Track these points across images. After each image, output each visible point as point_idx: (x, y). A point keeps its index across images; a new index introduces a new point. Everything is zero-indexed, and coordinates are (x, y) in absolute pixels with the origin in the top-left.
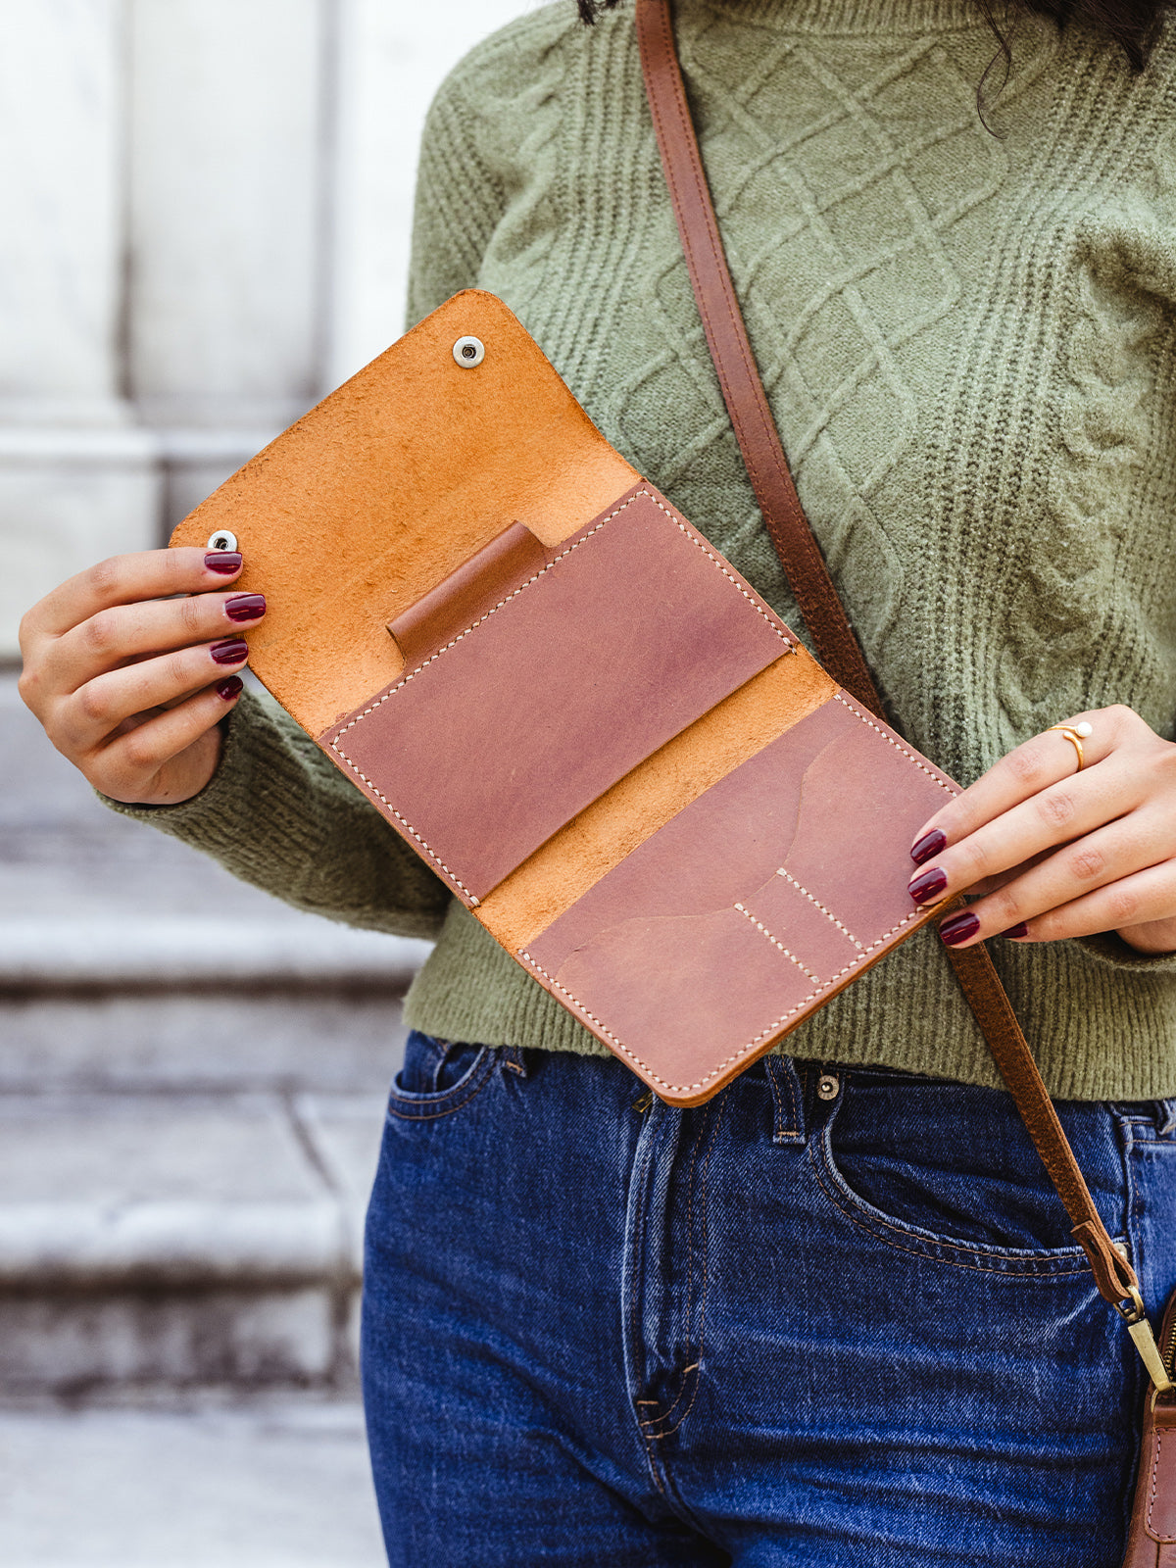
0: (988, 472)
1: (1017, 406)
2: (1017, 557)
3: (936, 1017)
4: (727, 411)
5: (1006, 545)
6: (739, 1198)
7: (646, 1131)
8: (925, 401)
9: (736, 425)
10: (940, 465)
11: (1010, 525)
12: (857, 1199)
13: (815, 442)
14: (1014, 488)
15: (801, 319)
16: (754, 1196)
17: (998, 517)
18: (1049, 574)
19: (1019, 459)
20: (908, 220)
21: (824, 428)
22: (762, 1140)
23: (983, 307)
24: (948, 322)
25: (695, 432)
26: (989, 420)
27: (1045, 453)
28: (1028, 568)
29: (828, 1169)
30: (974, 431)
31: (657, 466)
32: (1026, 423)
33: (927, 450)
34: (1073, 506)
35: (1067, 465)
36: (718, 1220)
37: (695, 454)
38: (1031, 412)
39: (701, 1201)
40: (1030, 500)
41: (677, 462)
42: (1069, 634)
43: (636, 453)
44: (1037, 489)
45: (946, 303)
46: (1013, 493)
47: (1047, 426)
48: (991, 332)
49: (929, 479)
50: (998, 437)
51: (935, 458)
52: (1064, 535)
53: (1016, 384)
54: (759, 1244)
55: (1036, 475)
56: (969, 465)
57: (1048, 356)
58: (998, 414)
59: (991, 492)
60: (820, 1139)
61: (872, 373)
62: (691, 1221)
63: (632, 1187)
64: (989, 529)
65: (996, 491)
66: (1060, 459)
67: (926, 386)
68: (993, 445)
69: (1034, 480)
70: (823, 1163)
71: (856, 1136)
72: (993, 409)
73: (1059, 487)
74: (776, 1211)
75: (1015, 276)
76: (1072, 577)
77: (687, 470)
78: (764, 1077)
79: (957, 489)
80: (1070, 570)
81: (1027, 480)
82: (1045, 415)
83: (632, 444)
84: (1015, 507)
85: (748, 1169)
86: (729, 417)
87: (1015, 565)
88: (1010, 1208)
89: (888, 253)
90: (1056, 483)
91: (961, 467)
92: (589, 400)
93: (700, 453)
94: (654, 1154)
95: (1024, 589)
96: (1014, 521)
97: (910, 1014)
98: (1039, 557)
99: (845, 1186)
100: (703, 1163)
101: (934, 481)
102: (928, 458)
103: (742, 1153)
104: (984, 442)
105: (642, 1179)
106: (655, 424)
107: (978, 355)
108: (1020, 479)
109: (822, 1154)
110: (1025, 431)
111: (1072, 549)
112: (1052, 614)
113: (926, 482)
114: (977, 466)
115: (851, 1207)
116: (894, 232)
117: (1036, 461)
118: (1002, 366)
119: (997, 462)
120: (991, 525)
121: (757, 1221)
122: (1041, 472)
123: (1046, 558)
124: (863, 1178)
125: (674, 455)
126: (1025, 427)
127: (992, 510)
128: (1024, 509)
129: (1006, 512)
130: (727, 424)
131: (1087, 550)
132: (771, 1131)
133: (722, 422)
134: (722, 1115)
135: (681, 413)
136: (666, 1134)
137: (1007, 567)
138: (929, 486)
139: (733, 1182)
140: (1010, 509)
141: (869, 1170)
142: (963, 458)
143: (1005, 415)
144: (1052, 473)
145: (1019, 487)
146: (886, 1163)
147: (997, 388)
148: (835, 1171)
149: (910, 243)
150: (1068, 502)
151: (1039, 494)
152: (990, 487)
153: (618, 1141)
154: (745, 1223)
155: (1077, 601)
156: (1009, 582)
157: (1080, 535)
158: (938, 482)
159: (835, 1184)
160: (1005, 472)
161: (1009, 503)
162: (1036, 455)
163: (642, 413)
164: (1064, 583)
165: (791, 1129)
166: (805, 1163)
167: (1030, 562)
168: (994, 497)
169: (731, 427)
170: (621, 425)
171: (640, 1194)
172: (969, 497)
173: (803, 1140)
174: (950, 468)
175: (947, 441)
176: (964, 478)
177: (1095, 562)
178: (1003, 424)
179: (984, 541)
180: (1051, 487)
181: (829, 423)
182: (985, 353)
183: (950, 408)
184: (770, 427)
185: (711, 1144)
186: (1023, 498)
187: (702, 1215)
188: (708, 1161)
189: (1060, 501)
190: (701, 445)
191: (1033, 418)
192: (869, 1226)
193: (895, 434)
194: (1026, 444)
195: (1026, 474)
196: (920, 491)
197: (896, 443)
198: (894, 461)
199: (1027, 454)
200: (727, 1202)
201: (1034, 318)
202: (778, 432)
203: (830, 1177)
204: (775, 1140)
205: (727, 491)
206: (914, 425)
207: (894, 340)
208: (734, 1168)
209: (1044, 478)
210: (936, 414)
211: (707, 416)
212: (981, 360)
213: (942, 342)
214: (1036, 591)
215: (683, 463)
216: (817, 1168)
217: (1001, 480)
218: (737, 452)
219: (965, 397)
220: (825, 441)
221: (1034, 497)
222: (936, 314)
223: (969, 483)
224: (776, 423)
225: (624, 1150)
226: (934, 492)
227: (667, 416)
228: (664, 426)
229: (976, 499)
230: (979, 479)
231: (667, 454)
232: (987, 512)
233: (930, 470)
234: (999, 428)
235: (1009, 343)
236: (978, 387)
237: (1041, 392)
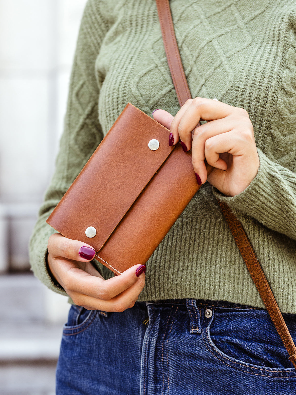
0: (256, 96)
1: (267, 74)
2: (266, 127)
3: (243, 284)
4: (173, 83)
5: (262, 122)
6: (179, 353)
7: (147, 331)
8: (236, 73)
9: (176, 88)
10: (240, 93)
11: (264, 115)
12: (219, 351)
13: (200, 90)
14: (265, 102)
15: (198, 51)
16: (184, 352)
17: (259, 112)
18: (277, 133)
19: (267, 92)
20: (235, 20)
21: (203, 84)
22: (186, 332)
23: (258, 45)
24: (246, 49)
25: (162, 89)
26: (257, 79)
27: (277, 90)
28: (270, 131)
29: (209, 341)
30: (252, 82)
31: (149, 100)
32: (270, 80)
33: (236, 88)
34: (286, 110)
35: (285, 95)
36: (172, 360)
37: (161, 96)
38: (272, 77)
39: (166, 354)
40: (271, 106)
41: (155, 99)
42: (284, 157)
43: (142, 96)
44: (273, 102)
45: (246, 44)
46: (265, 104)
47: (278, 81)
48: (260, 52)
49: (236, 98)
50: (260, 84)
51: (238, 91)
52: (283, 120)
53: (267, 68)
54: (187, 369)
55: (273, 98)
56: (250, 93)
57: (279, 59)
58: (261, 77)
59: (257, 103)
60: (206, 330)
61: (219, 66)
62: (163, 362)
63: (143, 350)
64: (256, 116)
65: (259, 102)
66: (282, 93)
67: (237, 68)
68: (258, 87)
69: (272, 99)
70: (207, 339)
71: (218, 329)
72: (259, 75)
73: (281, 102)
74: (192, 357)
75: (269, 36)
76: (285, 136)
77: (158, 102)
78: (186, 310)
79: (245, 101)
80: (284, 133)
81: (270, 99)
82: (277, 78)
83: (140, 93)
84: (265, 108)
85: (182, 343)
86: (174, 85)
87: (265, 130)
88: (273, 354)
89: (228, 29)
90: (280, 101)
91: (247, 94)
92: (127, 80)
93: (163, 96)
94: (150, 339)
95: (269, 138)
96: (265, 113)
97: (234, 283)
98: (274, 127)
99: (215, 347)
100: (167, 341)
101: (238, 99)
102: (236, 91)
103: (179, 337)
104: (255, 86)
105: (146, 348)
106: (148, 87)
107: (255, 59)
108: (267, 99)
109: (207, 336)
110: (270, 83)
111: (285, 125)
112: (279, 148)
113: (235, 99)
114: (253, 94)
115: (217, 354)
116: (230, 24)
117: (273, 93)
118: (263, 62)
119: (259, 93)
120: (257, 115)
121: (185, 360)
122: (275, 97)
123: (276, 128)
124: (221, 344)
125: (154, 97)
126: (270, 81)
127: (257, 109)
128: (268, 109)
129: (262, 110)
130: (173, 87)
131: (291, 126)
132: (189, 329)
133: (171, 86)
134: (173, 324)
135: (157, 83)
136: (154, 332)
137: (262, 130)
138: (236, 101)
139: (177, 347)
140: (264, 109)
141: (223, 341)
142: (248, 91)
143: (263, 77)
144: (279, 97)
145: (267, 101)
146: (229, 338)
147: (261, 69)
148: (211, 341)
149: (235, 27)
150: (284, 108)
151: (274, 104)
152: (257, 101)
153: (138, 336)
154: (181, 361)
155: (286, 144)
156: (264, 137)
157: (288, 121)
158: (239, 99)
159: (211, 346)
160: (262, 96)
161: (264, 107)
162: (273, 91)
163: (144, 83)
164: (282, 137)
165: (196, 328)
166: (201, 339)
167: (271, 128)
168: (258, 105)
169: (174, 88)
170: (137, 87)
171: (145, 353)
172: (249, 104)
173: (200, 331)
174: (243, 94)
175: (243, 85)
176: (248, 98)
177: (293, 131)
178: (262, 80)
179: (254, 121)
180: (278, 102)
181: (205, 83)
182: (258, 58)
183: (244, 75)
184: (187, 87)
185: (169, 334)
186: (268, 105)
187: (167, 359)
188: (168, 340)
189: (281, 107)
190: (163, 93)
191: (273, 78)
192: (223, 361)
193: (226, 84)
194: (270, 87)
195: (269, 97)
196: (233, 102)
197: (226, 87)
198: (225, 92)
199: (270, 90)
200: (175, 354)
201: (275, 47)
202: (189, 89)
203: (210, 344)
204: (191, 332)
205: (172, 109)
206: (232, 80)
207: (228, 55)
208: (177, 342)
209: (276, 99)
210: (240, 77)
211: (166, 84)
212: (256, 60)
213: (244, 56)
214: (273, 140)
215: (157, 99)
216: (205, 341)
217: (261, 99)
218: (176, 96)
219: (250, 71)
220: (204, 89)
221: (272, 105)
222: (242, 47)
223: (249, 99)
224: (189, 86)
225: (140, 338)
226: (238, 102)
227: (152, 84)
228: (151, 88)
229: (252, 105)
230: (253, 98)
231: (152, 97)
232: (256, 110)
233: (237, 95)
234: (261, 81)
235: (266, 55)
236: (254, 68)
237: (276, 70)
